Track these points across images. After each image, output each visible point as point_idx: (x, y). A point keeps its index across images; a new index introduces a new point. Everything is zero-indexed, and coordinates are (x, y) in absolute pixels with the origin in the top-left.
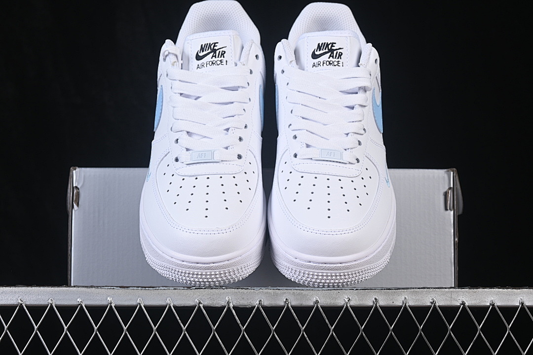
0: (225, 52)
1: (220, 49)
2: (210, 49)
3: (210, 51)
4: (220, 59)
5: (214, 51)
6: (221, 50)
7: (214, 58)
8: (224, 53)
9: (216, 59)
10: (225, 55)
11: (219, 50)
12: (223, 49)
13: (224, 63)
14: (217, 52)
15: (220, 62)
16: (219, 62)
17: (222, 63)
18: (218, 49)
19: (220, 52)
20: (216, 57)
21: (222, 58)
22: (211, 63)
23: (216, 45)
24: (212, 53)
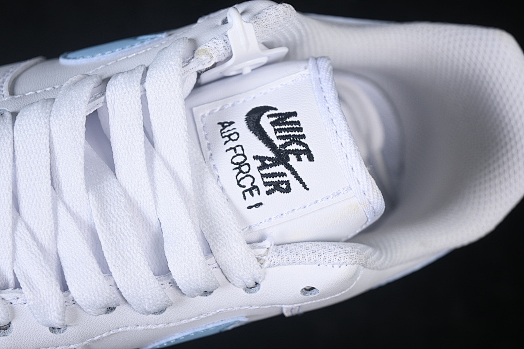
0: (288, 190)
1: (294, 173)
2: (283, 142)
3: (278, 143)
4: (259, 182)
5: (281, 157)
6: (290, 177)
7: (258, 163)
8: (283, 191)
9: (254, 172)
10: (277, 193)
11: (288, 172)
12: (294, 183)
13: (251, 200)
14: (281, 168)
15: (249, 186)
16: (247, 182)
17: (247, 194)
18: (290, 167)
19: (283, 174)
20: (260, 168)
21: (263, 189)
22: (240, 159)
23: (304, 157)
24: (271, 155)
